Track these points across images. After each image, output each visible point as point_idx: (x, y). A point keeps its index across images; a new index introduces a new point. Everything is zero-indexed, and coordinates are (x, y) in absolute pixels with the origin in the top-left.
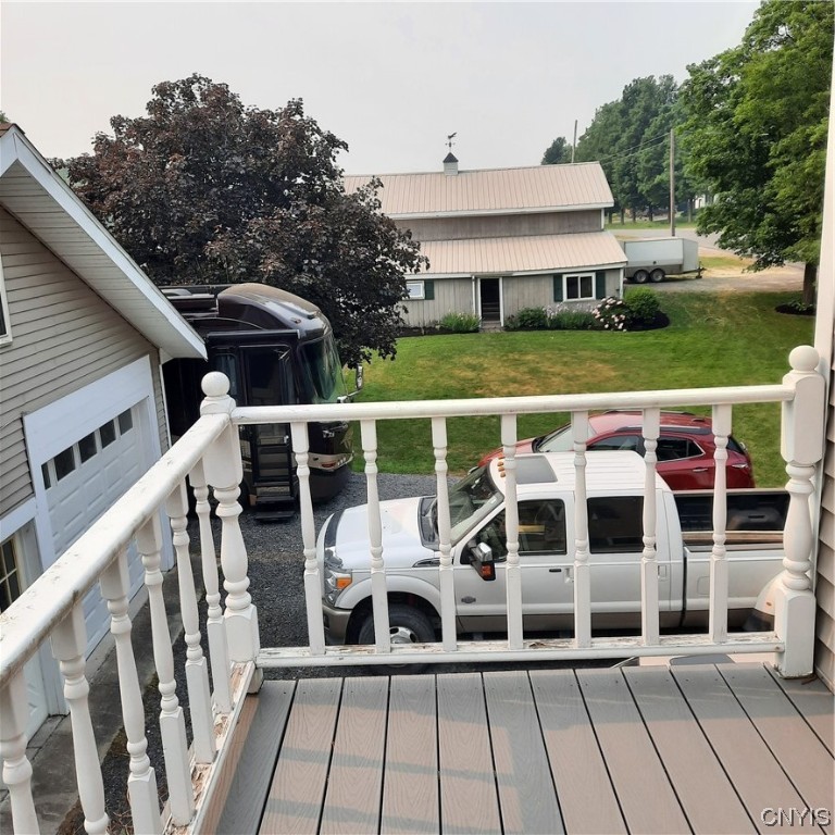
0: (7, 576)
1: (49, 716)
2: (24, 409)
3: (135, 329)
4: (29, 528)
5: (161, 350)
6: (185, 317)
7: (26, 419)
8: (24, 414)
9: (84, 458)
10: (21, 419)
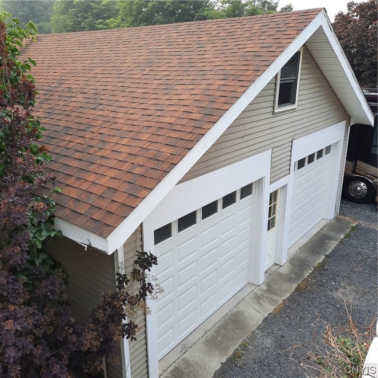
0: (273, 204)
1: (275, 264)
2: (294, 137)
3: (343, 107)
4: (284, 187)
5: (352, 119)
6: (369, 104)
7: (294, 141)
8: (294, 139)
9: (309, 163)
10: (292, 141)
